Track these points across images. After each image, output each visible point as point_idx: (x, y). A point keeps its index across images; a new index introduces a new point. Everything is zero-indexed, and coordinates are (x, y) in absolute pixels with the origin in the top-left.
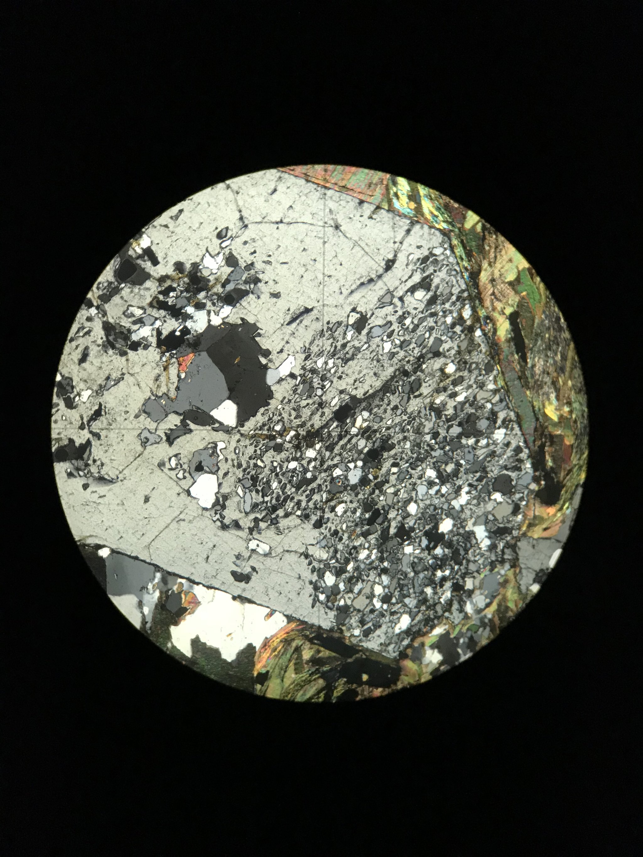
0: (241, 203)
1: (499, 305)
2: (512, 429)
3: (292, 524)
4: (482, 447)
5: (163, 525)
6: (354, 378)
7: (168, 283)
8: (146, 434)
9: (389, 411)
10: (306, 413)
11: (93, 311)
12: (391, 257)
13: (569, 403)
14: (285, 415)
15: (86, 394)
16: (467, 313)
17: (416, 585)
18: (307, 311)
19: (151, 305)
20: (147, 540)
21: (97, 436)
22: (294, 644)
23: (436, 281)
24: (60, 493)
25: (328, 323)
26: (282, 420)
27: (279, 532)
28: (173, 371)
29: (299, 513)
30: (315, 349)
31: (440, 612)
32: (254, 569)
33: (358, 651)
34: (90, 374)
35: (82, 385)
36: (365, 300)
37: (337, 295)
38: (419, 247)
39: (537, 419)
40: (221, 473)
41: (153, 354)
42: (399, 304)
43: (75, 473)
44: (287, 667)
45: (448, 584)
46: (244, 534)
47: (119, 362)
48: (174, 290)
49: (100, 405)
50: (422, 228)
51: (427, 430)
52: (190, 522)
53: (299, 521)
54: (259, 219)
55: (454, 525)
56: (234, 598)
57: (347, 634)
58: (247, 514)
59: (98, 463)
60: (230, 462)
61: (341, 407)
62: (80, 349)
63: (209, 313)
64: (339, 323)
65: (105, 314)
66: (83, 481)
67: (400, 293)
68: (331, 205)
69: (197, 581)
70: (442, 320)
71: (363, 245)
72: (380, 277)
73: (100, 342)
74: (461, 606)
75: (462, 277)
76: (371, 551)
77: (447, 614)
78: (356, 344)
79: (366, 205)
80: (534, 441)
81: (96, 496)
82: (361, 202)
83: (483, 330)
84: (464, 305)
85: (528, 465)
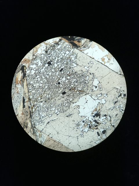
0: (77, 142)
1: (26, 110)
2: (29, 83)
3: (79, 72)
4: (36, 80)
5: (106, 77)
6: (60, 100)
7: (96, 128)
8: (106, 96)
9: (54, 92)
10: (72, 95)
11: (113, 125)
12: (48, 125)
13: (16, 86)
14: (76, 95)
15: (117, 107)
16: (34, 110)
17: (55, 54)
18: (67, 116)
19: (100, 123)
20: (110, 74)
21: (116, 98)
22: (83, 46)
23: (39, 118)
24: (126, 87)
25: (63, 113)
26: (77, 94)
27: (82, 70)
28: (98, 109)
29: (77, 74)
30: (67, 108)
31: (51, 47)
32: (88, 64)
33: (70, 43)
34: (116, 111)
35: (118, 109)
36: (55, 116)
37: (60, 118)
38: (41, 125)
39: (23, 84)
40: (92, 85)
41: (102, 113)
42: (48, 114)
43: (122, 91)
44: (85, 42)
45: (48, 53)
46: (89, 71)
47: (109, 113)
48: (95, 126)
49: (115, 104)
50: (40, 130)
51: (47, 86)
52: (100, 76)
53: (78, 72)
54: (74, 138)
55: (45, 65)
56: (94, 58)
57: (72, 47)
58: (88, 76)
59: (117, 92)
60: (90, 87)
61: (64, 94)
62: (117, 117)
63: (88, 120)
64: (61, 112)
65: (110, 123)
66: (121, 89)
67: (47, 117)
68: (58, 138)
69: (101, 64)
70: (39, 109)
71: (53, 128)
72: (51, 121)
73: (112, 118)
74: (46, 48)
75: (33, 117)
76: (63, 63)
77: (50, 47)
78: (58, 108)
79: (51, 137)
80: (25, 80)
81: (119, 85)
82: (52, 137)
83: (31, 105)
84: (34, 111)
85: (27, 75)
